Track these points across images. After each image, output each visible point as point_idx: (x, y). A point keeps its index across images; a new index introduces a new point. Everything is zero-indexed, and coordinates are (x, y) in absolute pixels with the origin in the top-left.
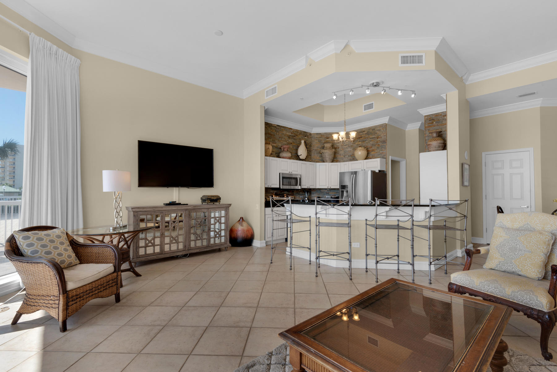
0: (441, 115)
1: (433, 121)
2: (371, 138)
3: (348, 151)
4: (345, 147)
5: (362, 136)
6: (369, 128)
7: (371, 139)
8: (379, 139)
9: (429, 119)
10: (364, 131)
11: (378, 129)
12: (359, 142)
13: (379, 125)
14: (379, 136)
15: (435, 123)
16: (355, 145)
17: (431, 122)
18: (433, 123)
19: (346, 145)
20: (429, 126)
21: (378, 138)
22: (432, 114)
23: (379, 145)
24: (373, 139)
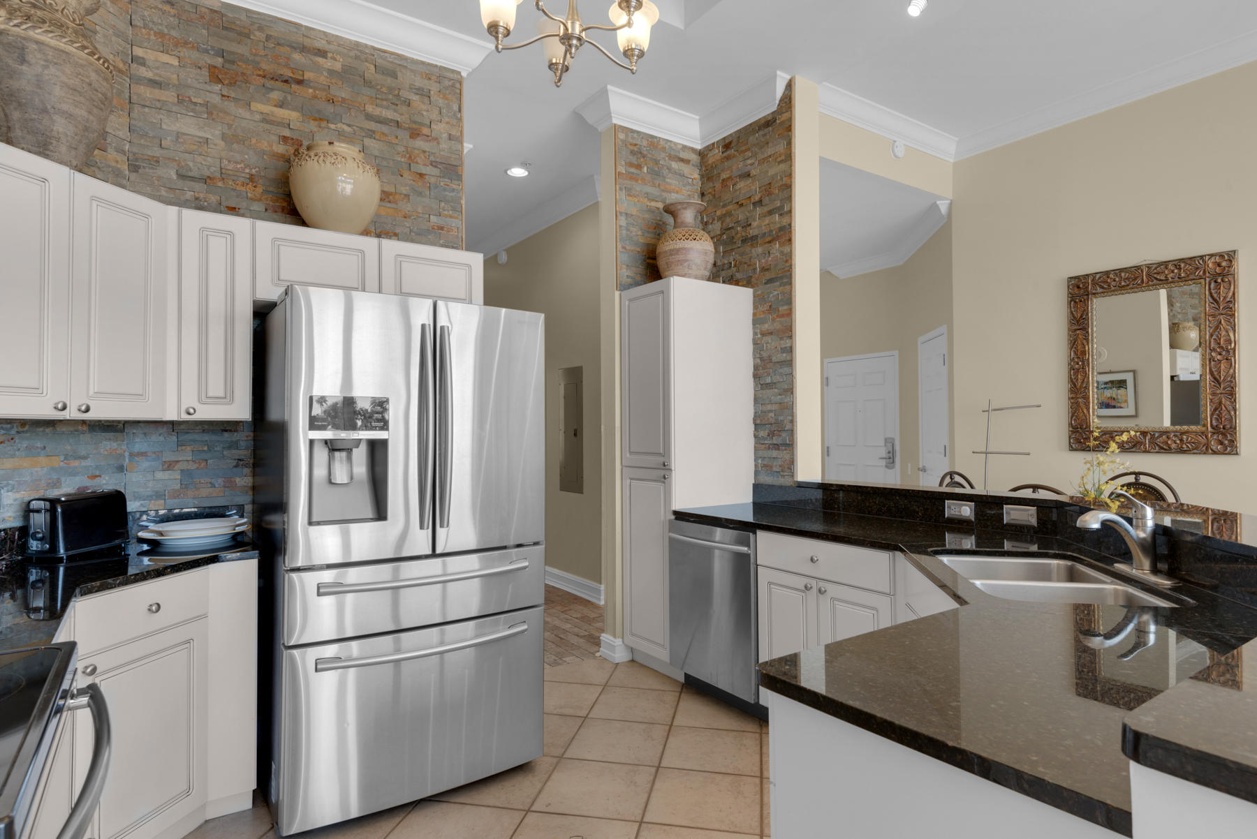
0: (664, 149)
1: (642, 160)
2: (369, 117)
3: (178, 135)
4: (147, 93)
5: (308, 75)
6: (360, 52)
7: (373, 126)
8: (419, 143)
9: (632, 148)
10: (322, 53)
11: (419, 82)
12: (281, 105)
13: (423, 63)
14: (422, 124)
15: (645, 169)
16: (242, 112)
17: (634, 160)
18: (639, 167)
19: (154, 83)
20: (632, 178)
21: (415, 134)
22: (638, 132)
23: (421, 175)
24: (385, 129)
